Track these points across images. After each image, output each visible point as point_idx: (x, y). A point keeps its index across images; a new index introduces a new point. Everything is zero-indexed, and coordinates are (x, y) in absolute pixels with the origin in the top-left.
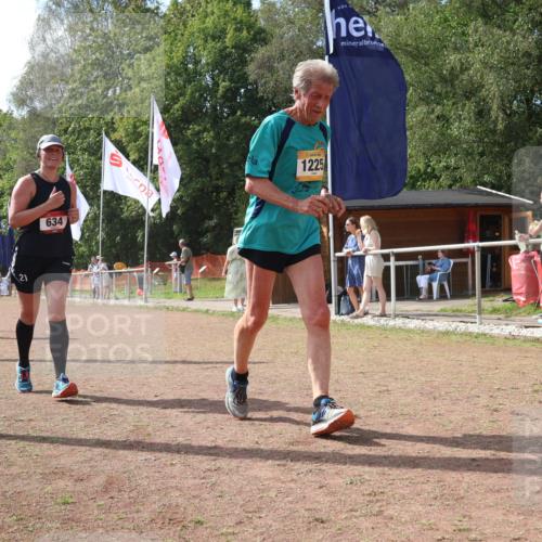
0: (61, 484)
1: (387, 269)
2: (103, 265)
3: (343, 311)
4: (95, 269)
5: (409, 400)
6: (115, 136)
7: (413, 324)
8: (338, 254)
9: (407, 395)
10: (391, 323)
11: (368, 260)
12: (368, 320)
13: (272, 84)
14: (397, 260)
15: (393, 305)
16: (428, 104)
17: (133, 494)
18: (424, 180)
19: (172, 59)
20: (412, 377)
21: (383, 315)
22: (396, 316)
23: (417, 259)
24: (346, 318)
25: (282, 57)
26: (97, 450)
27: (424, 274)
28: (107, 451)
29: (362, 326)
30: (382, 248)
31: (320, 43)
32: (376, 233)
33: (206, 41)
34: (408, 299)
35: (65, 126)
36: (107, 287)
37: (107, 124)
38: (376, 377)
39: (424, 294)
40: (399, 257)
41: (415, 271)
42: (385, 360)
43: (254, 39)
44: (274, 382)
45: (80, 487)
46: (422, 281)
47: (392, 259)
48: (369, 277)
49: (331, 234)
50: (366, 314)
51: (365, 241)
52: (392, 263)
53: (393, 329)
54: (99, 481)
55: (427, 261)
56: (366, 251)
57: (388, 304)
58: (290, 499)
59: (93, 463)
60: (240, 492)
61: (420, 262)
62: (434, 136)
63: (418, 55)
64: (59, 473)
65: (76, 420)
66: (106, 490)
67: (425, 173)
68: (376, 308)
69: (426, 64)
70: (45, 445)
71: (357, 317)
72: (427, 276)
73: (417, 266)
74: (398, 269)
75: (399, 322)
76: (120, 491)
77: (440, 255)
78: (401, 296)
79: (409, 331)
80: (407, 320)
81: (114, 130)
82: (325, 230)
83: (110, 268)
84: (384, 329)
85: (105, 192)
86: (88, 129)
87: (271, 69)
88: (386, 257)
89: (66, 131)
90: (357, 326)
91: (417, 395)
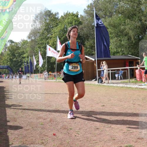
0: (41, 120)
1: (109, 73)
2: (47, 72)
3: (99, 82)
4: (45, 73)
5: (115, 102)
6: (49, 45)
7: (115, 85)
8: (98, 70)
9: (115, 101)
10: (110, 85)
11: (105, 71)
12: (105, 84)
13: (83, 33)
14: (111, 71)
15: (110, 81)
16: (117, 37)
17: (56, 123)
18: (116, 53)
19: (61, 28)
20: (116, 97)
21: (108, 83)
22: (111, 83)
23: (115, 71)
24: (100, 84)
25: (85, 27)
26: (48, 113)
27: (117, 74)
28: (50, 113)
29: (104, 86)
30: (108, 68)
31: (93, 24)
32: (106, 65)
33: (69, 24)
34: (113, 80)
35: (38, 43)
36: (48, 77)
37: (47, 42)
38: (108, 97)
39: (117, 79)
40: (112, 70)
41: (115, 73)
42: (109, 93)
43: (79, 24)
44: (85, 98)
45: (44, 121)
46: (117, 75)
47: (110, 71)
48: (105, 75)
49: (97, 65)
50: (104, 83)
51: (104, 67)
52: (110, 72)
53: (111, 86)
54: (49, 120)
55: (117, 71)
56: (104, 69)
57: (109, 81)
58: (90, 124)
59: (47, 116)
60: (79, 122)
61: (116, 71)
62: (118, 44)
63: (114, 27)
64: (40, 118)
65: (43, 106)
66: (50, 122)
67: (116, 52)
68: (107, 81)
69: (116, 29)
70: (37, 112)
71: (103, 84)
72: (118, 75)
73: (115, 72)
74: (111, 73)
75: (112, 85)
76: (53, 122)
77: (120, 70)
78: (112, 79)
79: (114, 87)
80: (113, 84)
81: (49, 43)
82: (95, 64)
83: (48, 73)
84: (108, 86)
85: (47, 56)
86: (44, 43)
87: (83, 30)
88: (109, 70)
89: (39, 44)
90: (103, 85)
91: (117, 101)
